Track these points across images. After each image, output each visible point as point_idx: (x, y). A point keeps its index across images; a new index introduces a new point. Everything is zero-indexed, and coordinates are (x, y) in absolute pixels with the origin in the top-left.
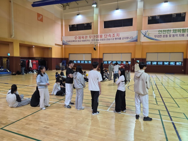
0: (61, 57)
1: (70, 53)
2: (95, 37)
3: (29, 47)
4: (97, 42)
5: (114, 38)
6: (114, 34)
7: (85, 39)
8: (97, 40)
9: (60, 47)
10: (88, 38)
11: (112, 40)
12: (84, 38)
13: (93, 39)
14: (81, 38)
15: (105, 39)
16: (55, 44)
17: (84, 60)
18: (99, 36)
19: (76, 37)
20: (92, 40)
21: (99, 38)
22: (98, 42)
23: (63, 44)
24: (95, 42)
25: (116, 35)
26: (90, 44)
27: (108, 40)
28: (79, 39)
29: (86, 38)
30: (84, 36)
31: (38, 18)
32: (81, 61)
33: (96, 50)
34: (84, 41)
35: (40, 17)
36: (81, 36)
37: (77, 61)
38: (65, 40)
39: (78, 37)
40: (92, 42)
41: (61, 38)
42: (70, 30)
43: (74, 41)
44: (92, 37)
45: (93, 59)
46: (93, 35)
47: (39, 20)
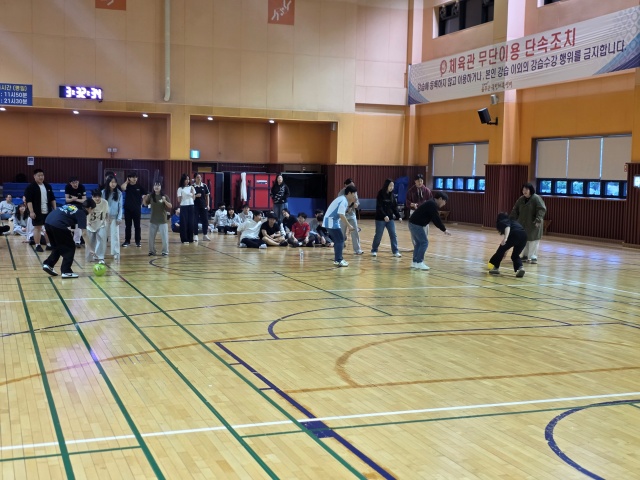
0: (402, 164)
1: (433, 142)
2: (498, 56)
3: (268, 128)
4: (500, 81)
5: (558, 53)
6: (556, 35)
7: (467, 72)
8: (503, 72)
9: (398, 116)
10: (477, 67)
11: (550, 67)
12: (466, 65)
13: (490, 67)
14: (457, 66)
15: (527, 63)
16: (357, 105)
17: (474, 174)
18: (510, 50)
19: (443, 66)
20: (488, 73)
21: (509, 63)
22: (507, 79)
23: (410, 100)
24: (495, 81)
25: (563, 37)
26: (480, 93)
27: (537, 70)
28: (452, 75)
29: (471, 65)
30: (465, 54)
31: (271, 14)
32: (465, 179)
33: (496, 123)
34: (464, 79)
35: (282, 10)
36: (457, 56)
37: (455, 179)
38: (415, 83)
39: (449, 65)
40: (486, 81)
41: (406, 74)
42: (442, 32)
43: (437, 84)
44: (487, 58)
45: (489, 168)
46: (491, 47)
47: (275, 22)
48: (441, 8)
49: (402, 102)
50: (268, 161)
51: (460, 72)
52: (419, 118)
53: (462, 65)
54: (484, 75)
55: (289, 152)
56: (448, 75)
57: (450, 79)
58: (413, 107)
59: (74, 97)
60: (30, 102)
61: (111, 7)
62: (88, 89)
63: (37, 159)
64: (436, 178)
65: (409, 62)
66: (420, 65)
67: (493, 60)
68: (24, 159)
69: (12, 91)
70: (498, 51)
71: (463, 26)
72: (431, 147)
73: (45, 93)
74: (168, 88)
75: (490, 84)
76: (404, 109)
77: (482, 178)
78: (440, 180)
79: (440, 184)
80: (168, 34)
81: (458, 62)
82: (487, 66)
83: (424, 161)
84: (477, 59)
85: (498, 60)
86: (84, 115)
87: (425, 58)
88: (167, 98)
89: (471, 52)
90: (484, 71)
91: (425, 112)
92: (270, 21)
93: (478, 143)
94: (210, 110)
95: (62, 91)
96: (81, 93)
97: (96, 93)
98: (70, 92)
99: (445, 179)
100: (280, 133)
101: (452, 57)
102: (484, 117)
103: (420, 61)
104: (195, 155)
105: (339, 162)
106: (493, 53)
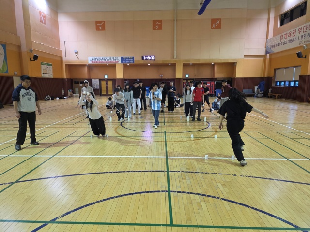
0: (263, 76)
1: (276, 68)
2: (308, 28)
3: (211, 66)
7: (292, 38)
9: (262, 59)
10: (297, 35)
12: (292, 35)
13: (304, 34)
14: (288, 36)
16: (245, 56)
17: (294, 79)
19: (282, 37)
20: (302, 36)
23: (267, 52)
24: (306, 40)
26: (298, 46)
28: (285, 40)
29: (294, 34)
30: (292, 31)
31: (212, 25)
32: (290, 82)
33: (305, 58)
34: (291, 41)
35: (216, 23)
36: (288, 32)
37: (285, 82)
38: (269, 45)
39: (284, 36)
40: (301, 40)
41: (266, 43)
42: (282, 24)
43: (278, 45)
44: (302, 30)
45: (300, 77)
46: (304, 25)
47: (214, 28)
48: (282, 15)
49: (263, 53)
50: (212, 77)
51: (289, 38)
52: (270, 59)
53: (290, 35)
54: (300, 38)
55: (219, 74)
56: (284, 40)
57: (284, 42)
58: (268, 55)
59: (147, 59)
60: (133, 62)
61: (158, 29)
62: (150, 57)
63: (140, 79)
64: (277, 82)
65: (267, 38)
66: (272, 38)
67: (305, 30)
68: (136, 80)
69: (128, 59)
70: (308, 26)
71: (291, 20)
72: (275, 70)
73: (138, 59)
74: (175, 54)
75: (303, 41)
76: (265, 56)
77: (297, 81)
78: (278, 82)
79: (278, 83)
80: (175, 36)
81: (288, 34)
82: (302, 34)
83: (272, 75)
84: (297, 31)
85: (308, 30)
86: (152, 65)
87: (274, 35)
88: (175, 58)
89: (294, 29)
90: (300, 36)
91: (273, 56)
92: (212, 28)
93: (296, 67)
94: (189, 61)
95: (143, 58)
96: (148, 58)
97: (153, 58)
98: (145, 58)
99: (280, 82)
100: (216, 68)
101: (286, 33)
102: (299, 55)
103: (272, 37)
104: (187, 76)
105: (236, 77)
106: (305, 28)
